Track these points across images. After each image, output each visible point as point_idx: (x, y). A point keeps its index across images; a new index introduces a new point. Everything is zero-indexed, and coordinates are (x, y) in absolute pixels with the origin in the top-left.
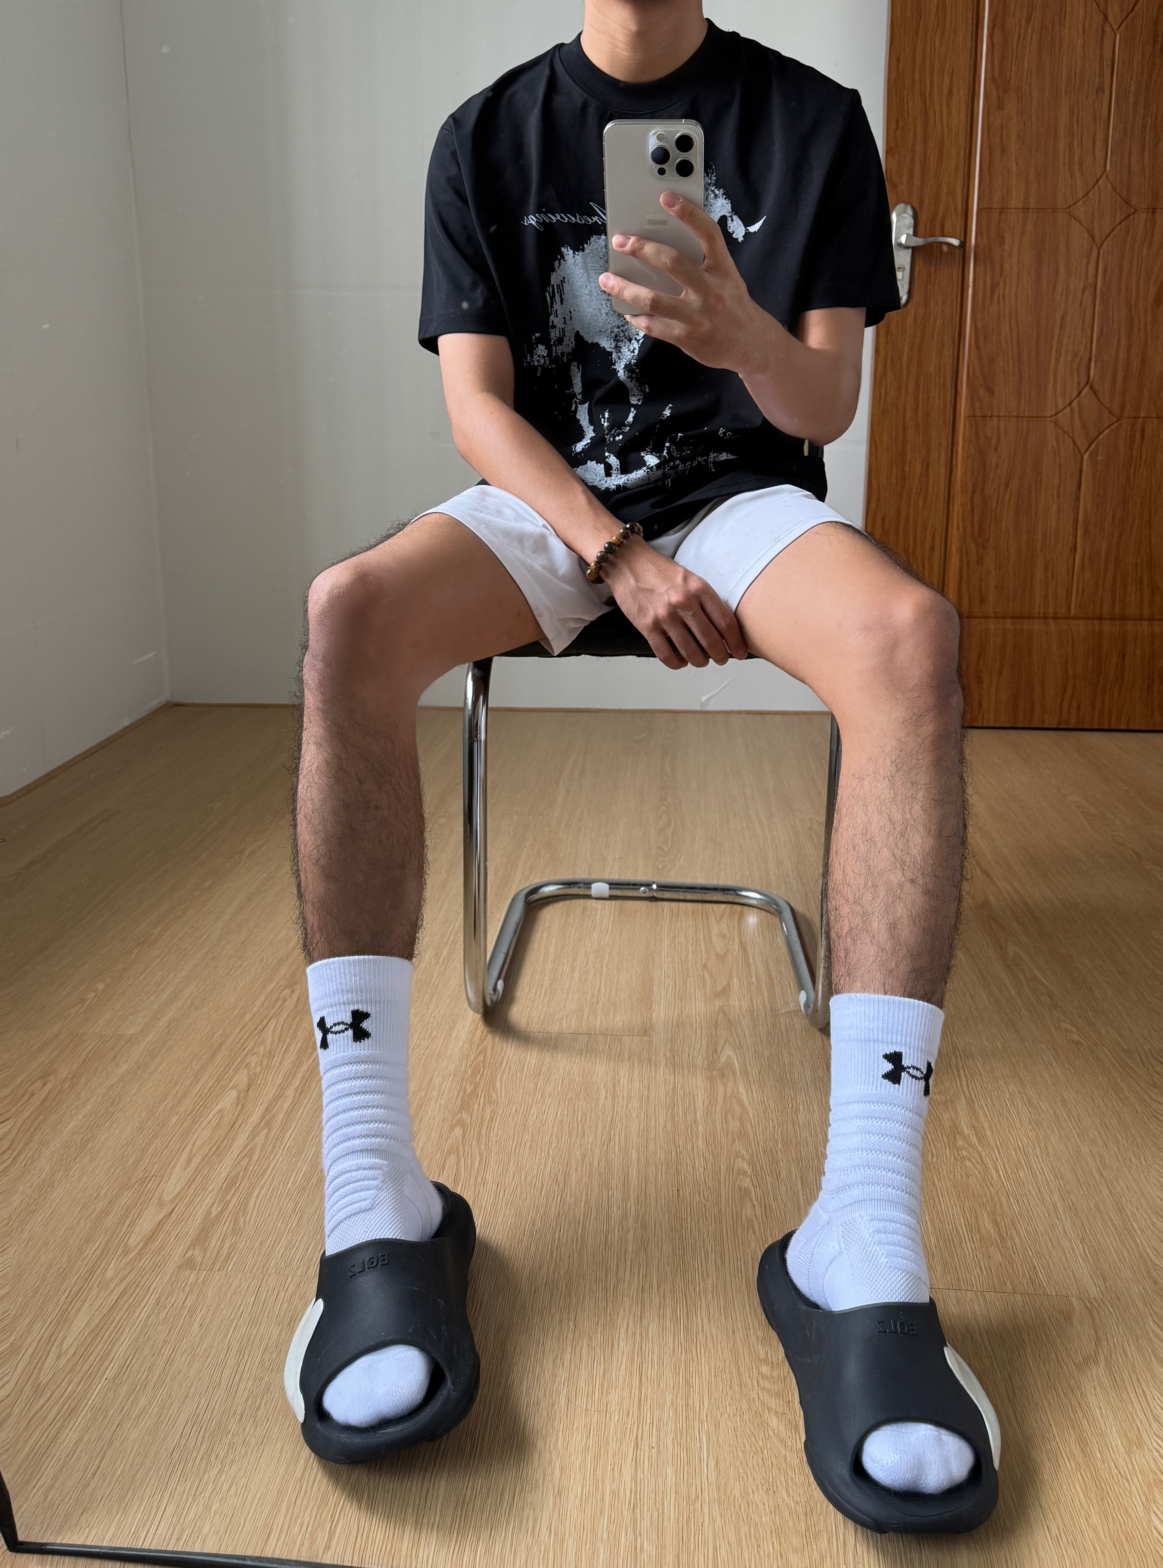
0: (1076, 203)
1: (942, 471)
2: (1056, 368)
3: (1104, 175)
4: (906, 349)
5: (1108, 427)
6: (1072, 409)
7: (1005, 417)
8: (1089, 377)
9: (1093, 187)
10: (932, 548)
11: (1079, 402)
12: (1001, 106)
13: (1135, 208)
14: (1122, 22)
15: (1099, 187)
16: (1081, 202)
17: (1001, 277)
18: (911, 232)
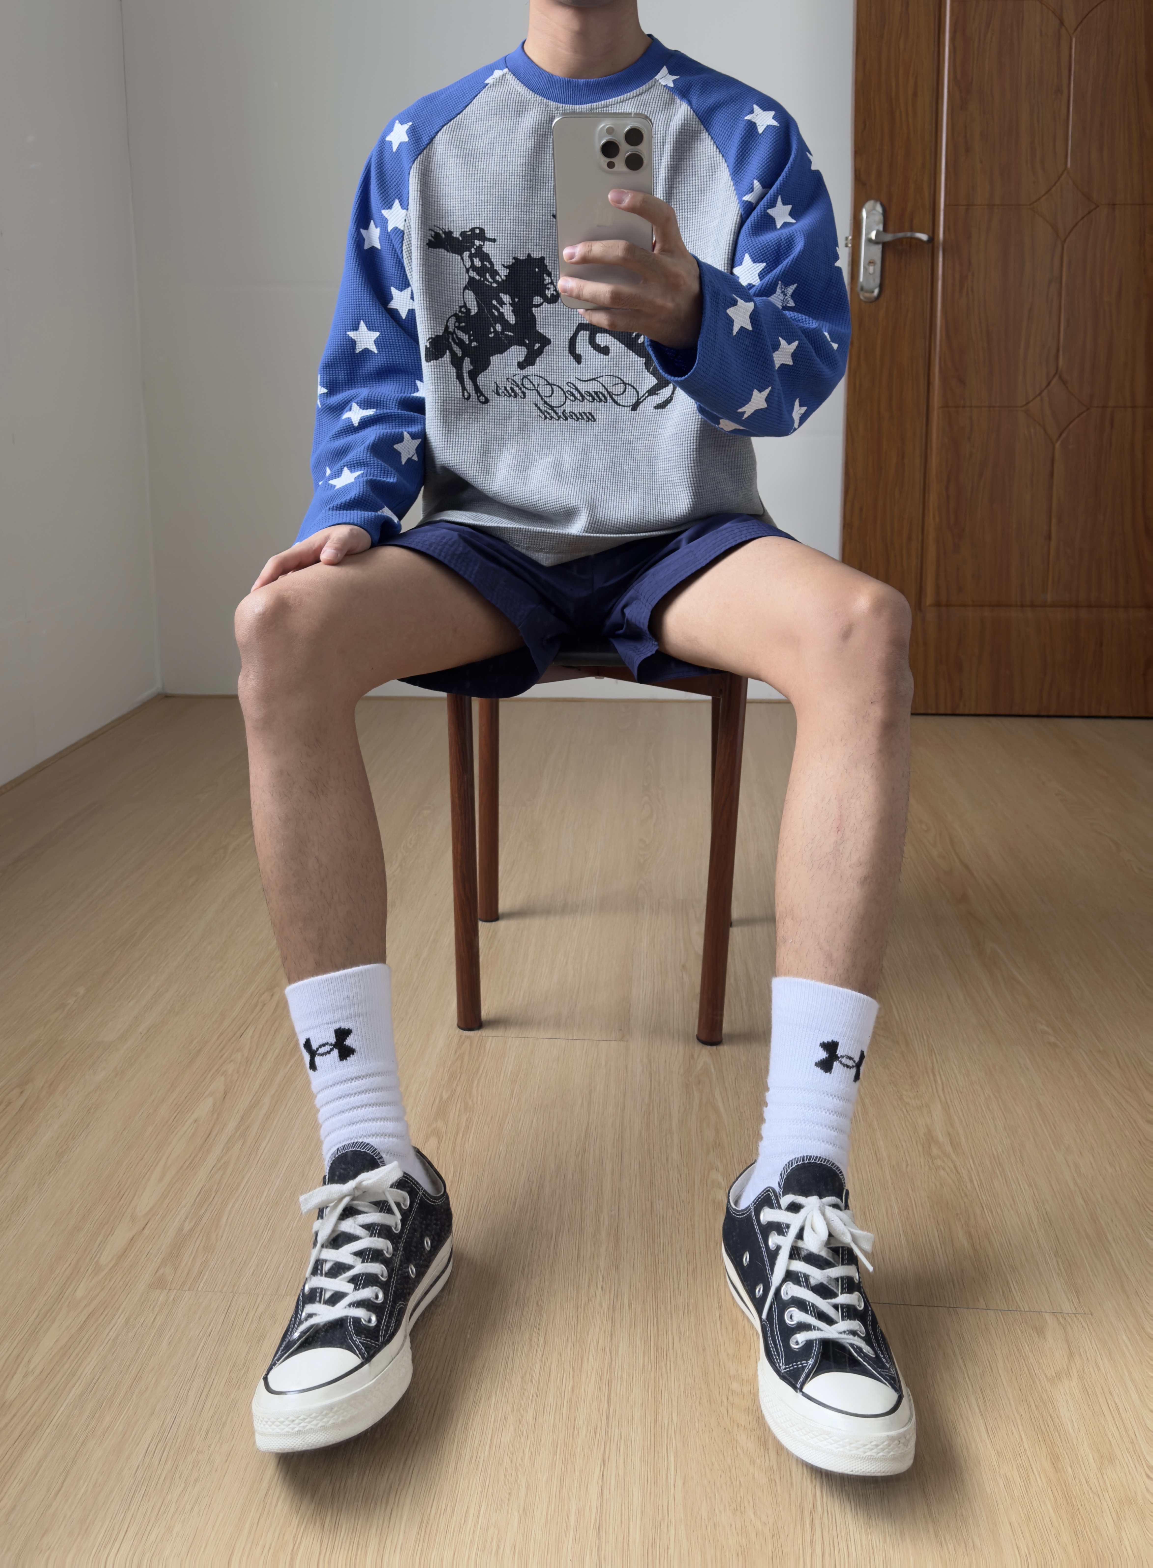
0: (1039, 199)
1: (917, 461)
2: (1025, 361)
3: (1066, 172)
4: (878, 341)
5: (1077, 417)
6: (1042, 399)
7: (978, 407)
8: (1058, 368)
9: (1056, 183)
10: (909, 537)
11: (1048, 391)
12: (963, 106)
13: (1095, 204)
14: (1076, 27)
15: (1060, 183)
16: (1044, 198)
17: (969, 270)
18: (881, 228)
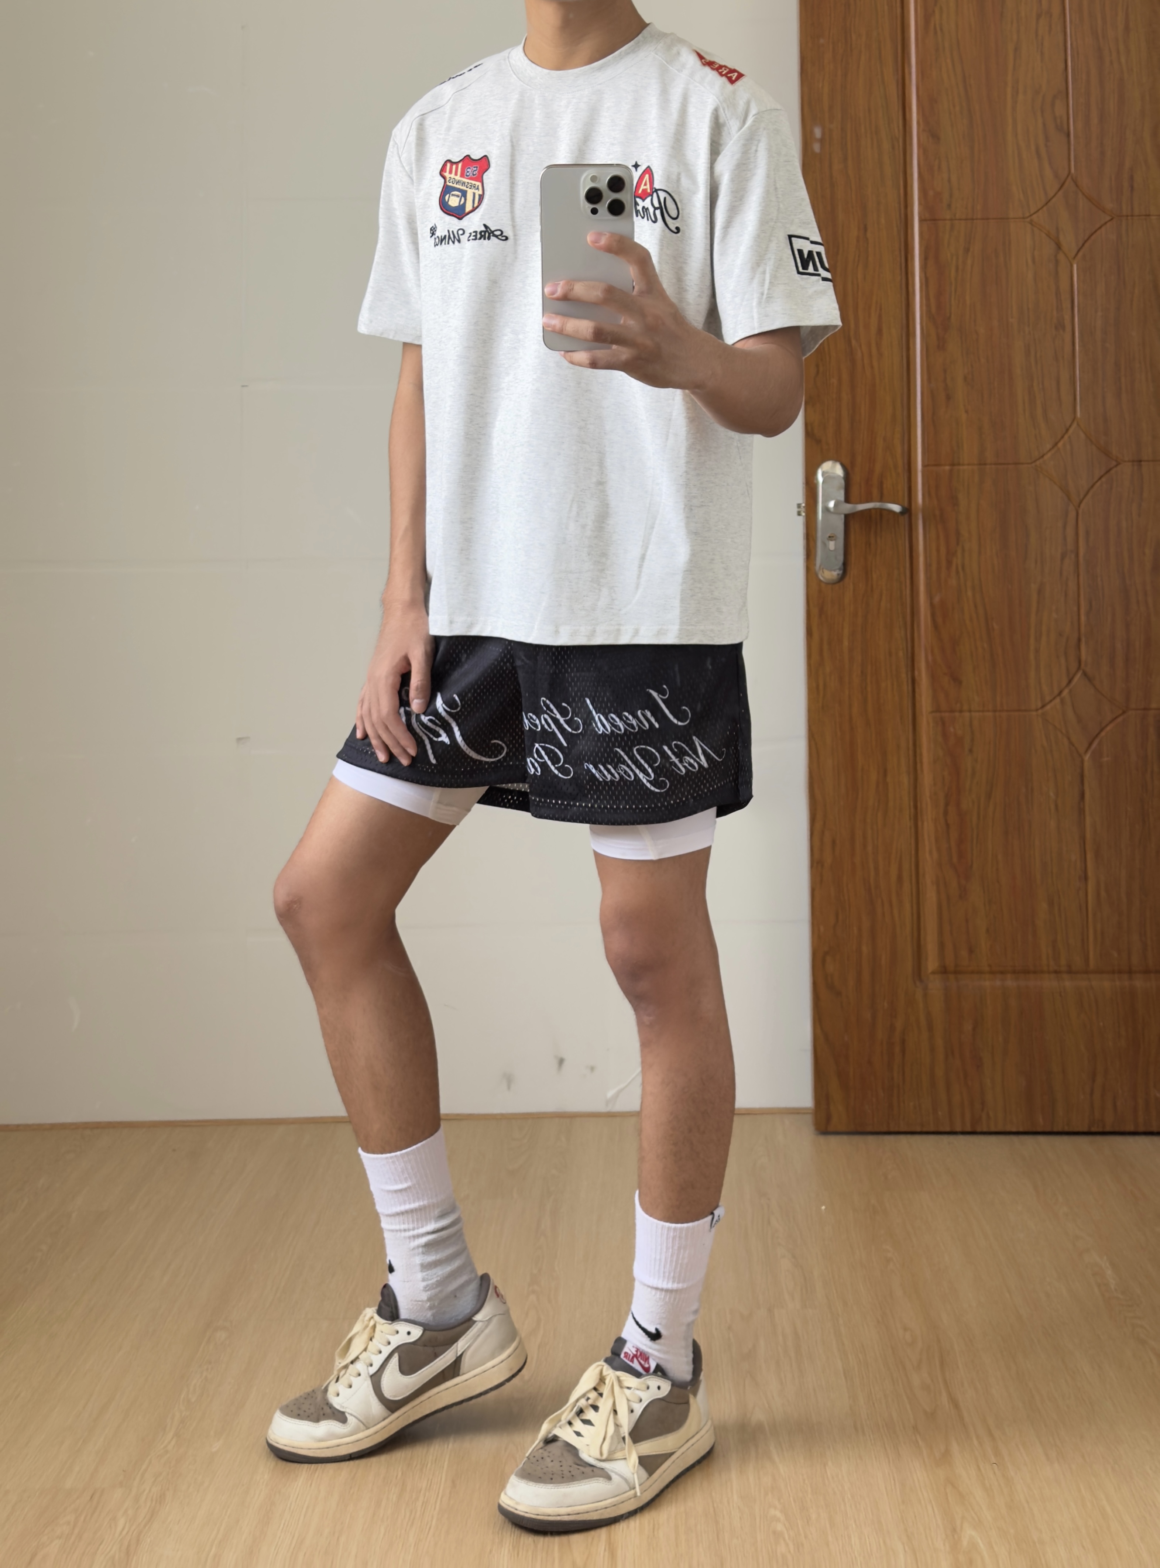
0: (1043, 456)
1: (905, 780)
2: (1037, 651)
3: (1075, 425)
4: (846, 632)
5: (1111, 722)
6: (1062, 702)
7: (979, 711)
8: (1080, 662)
9: (1062, 437)
10: (900, 878)
11: (1070, 691)
12: (941, 345)
13: (1116, 461)
14: (1078, 251)
15: (1069, 437)
16: (1049, 455)
17: (958, 544)
18: (841, 496)
